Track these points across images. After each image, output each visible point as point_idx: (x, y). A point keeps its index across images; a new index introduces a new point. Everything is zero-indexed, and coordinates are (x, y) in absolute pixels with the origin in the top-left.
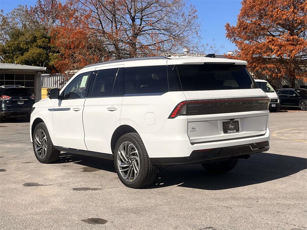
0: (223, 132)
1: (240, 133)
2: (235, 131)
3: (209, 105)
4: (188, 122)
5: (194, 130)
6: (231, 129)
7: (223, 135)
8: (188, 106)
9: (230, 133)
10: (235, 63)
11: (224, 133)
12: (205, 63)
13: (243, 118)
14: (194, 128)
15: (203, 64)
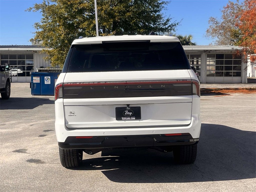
0: (115, 118)
1: (141, 121)
2: (134, 119)
3: (91, 89)
4: (64, 106)
5: (73, 114)
6: (128, 116)
7: (114, 122)
8: (65, 88)
9: (125, 120)
10: (150, 40)
11: (117, 119)
12: (103, 42)
13: (147, 104)
14: (73, 112)
15: (101, 43)
